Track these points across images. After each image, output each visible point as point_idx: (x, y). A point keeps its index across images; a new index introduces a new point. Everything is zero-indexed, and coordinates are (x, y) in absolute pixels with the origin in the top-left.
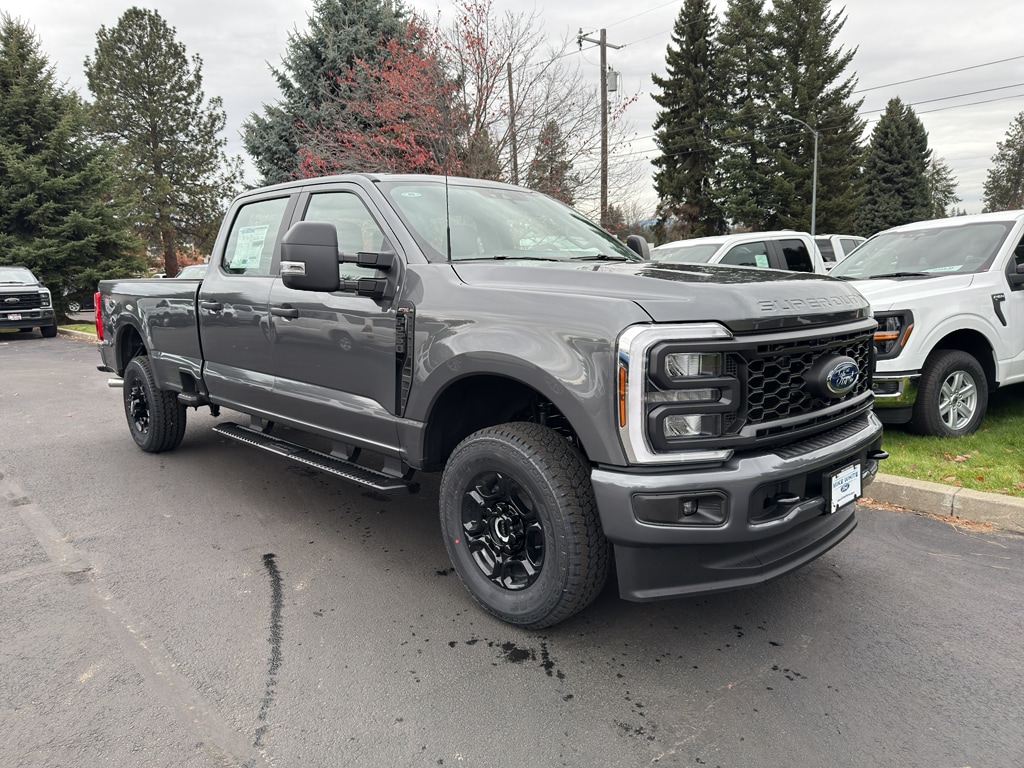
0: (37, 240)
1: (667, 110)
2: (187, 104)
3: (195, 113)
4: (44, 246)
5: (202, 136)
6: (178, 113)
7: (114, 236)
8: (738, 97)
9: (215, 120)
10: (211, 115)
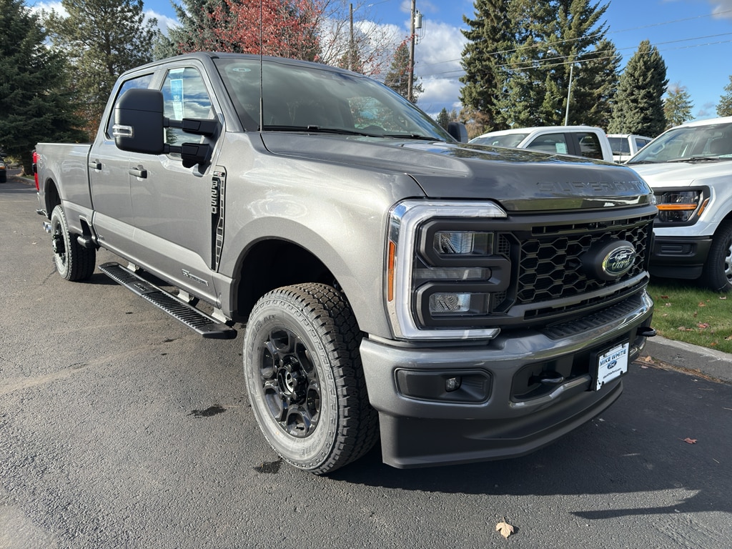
0: (11, 116)
1: (471, 42)
2: (132, 22)
3: (138, 29)
4: (16, 120)
5: (143, 46)
6: (126, 29)
7: (65, 116)
8: (523, 35)
9: (152, 35)
10: (148, 32)
